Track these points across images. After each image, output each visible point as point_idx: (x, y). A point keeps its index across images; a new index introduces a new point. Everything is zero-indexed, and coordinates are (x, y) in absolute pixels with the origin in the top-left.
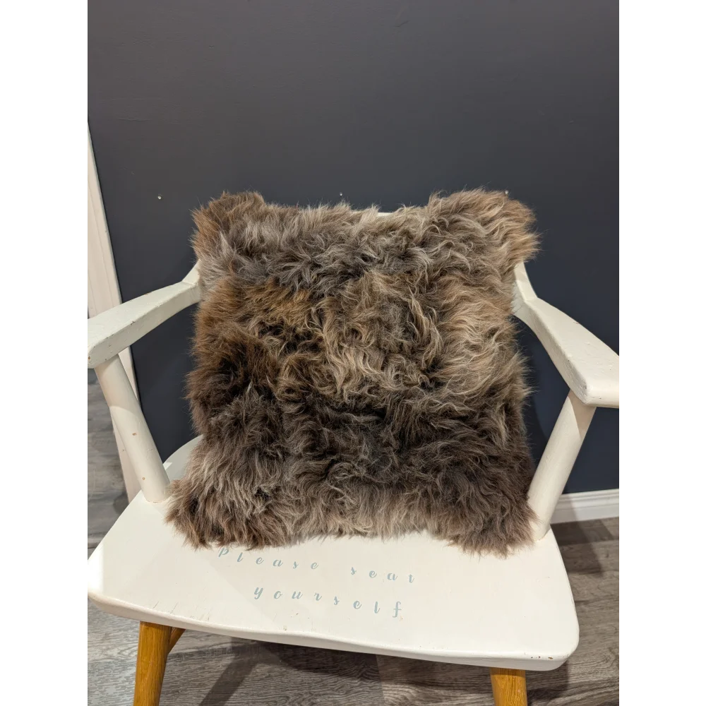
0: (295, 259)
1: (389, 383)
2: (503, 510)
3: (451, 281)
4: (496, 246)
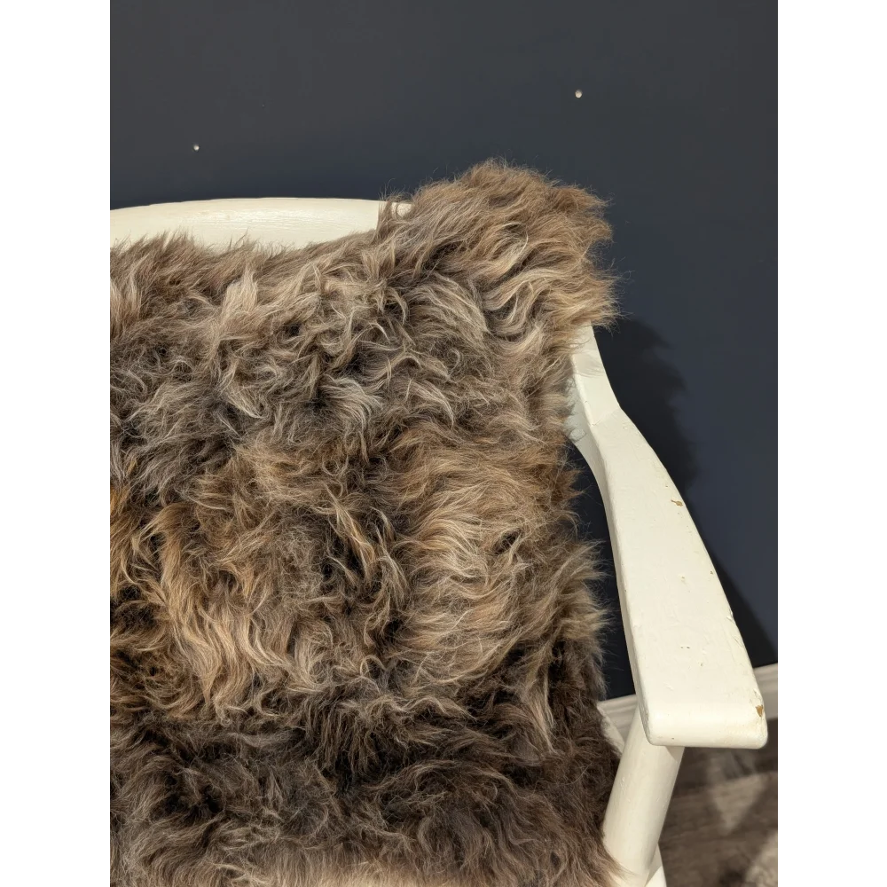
2: (556, 863)
3: (414, 447)
4: (513, 338)
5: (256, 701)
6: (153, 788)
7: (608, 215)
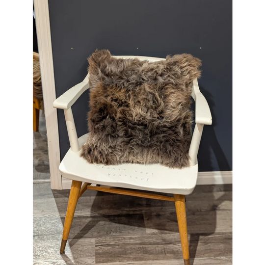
0: (122, 79)
1: (148, 117)
2: (181, 155)
3: (168, 87)
4: (185, 76)
5: (141, 119)
6: (124, 132)
7: (202, 62)
